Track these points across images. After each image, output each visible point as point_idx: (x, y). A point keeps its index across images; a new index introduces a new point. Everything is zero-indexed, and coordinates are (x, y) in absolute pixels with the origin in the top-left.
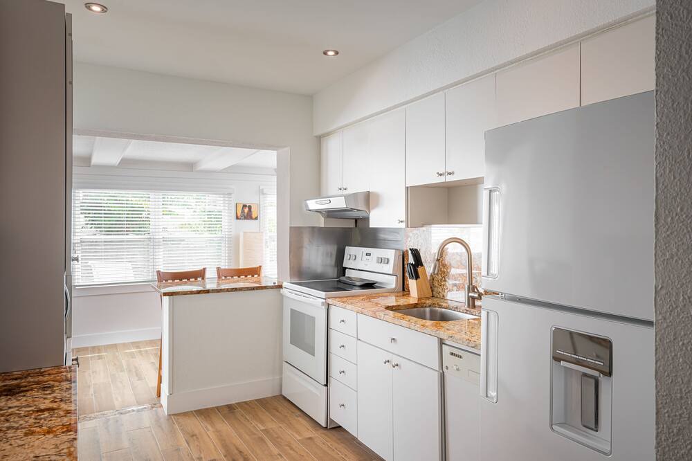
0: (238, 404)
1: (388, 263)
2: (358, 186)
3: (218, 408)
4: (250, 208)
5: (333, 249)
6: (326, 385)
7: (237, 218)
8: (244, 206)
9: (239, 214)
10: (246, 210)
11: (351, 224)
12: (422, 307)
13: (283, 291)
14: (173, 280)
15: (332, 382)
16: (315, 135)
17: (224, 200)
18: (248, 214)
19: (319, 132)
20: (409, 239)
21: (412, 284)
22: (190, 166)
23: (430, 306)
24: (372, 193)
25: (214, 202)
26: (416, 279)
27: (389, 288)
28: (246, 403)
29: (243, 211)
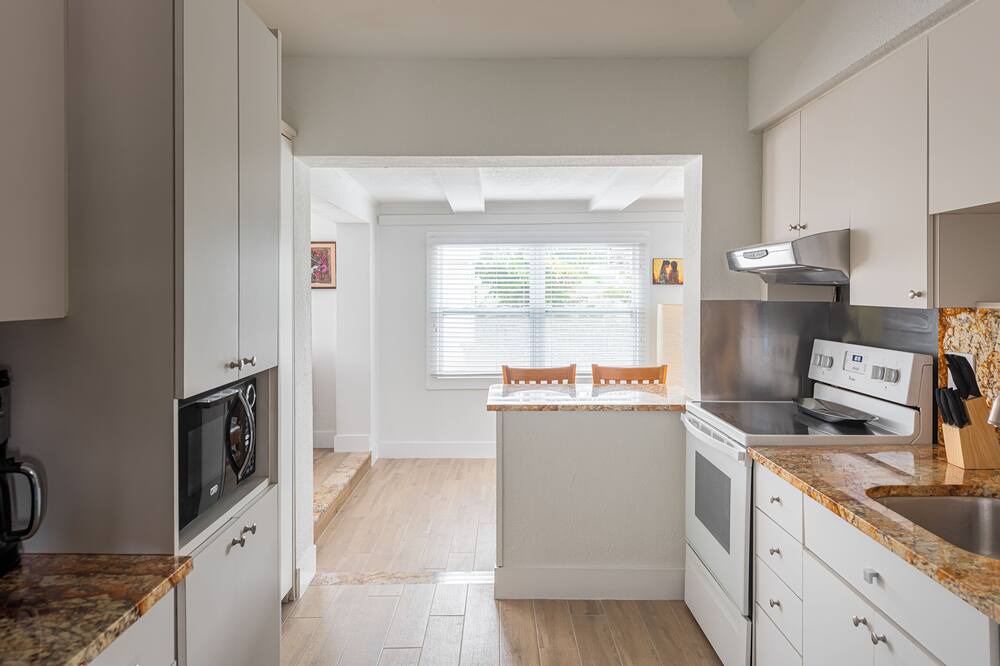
0: (607, 602)
1: (897, 379)
2: (828, 220)
3: (572, 603)
4: (674, 265)
5: (792, 342)
6: (750, 617)
7: (654, 282)
8: (666, 263)
9: (657, 277)
10: (669, 269)
11: (828, 296)
12: (972, 495)
13: (685, 418)
14: (527, 381)
15: (760, 614)
16: (751, 128)
17: (634, 254)
18: (671, 275)
19: (757, 122)
20: (950, 331)
21: (951, 434)
22: (583, 204)
23: (994, 495)
24: (855, 231)
25: (619, 258)
26: (961, 427)
27: (900, 434)
28: (619, 603)
29: (663, 271)
